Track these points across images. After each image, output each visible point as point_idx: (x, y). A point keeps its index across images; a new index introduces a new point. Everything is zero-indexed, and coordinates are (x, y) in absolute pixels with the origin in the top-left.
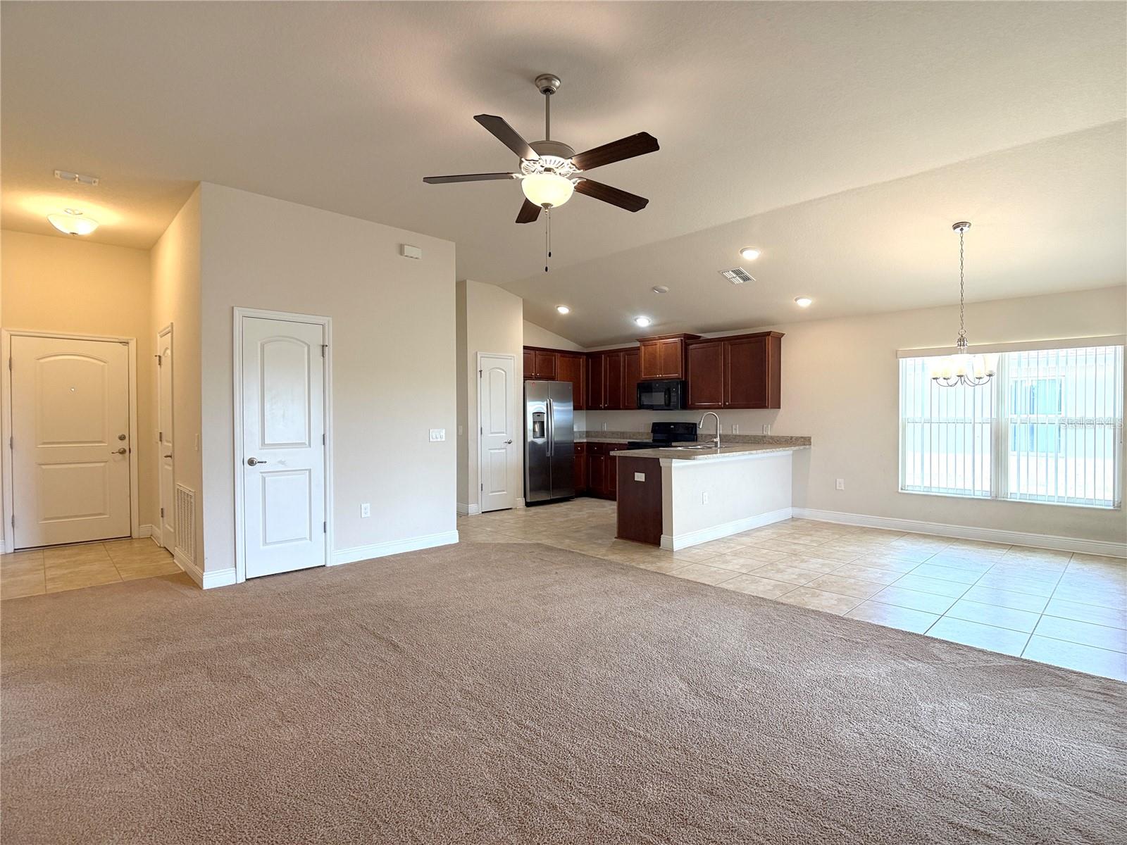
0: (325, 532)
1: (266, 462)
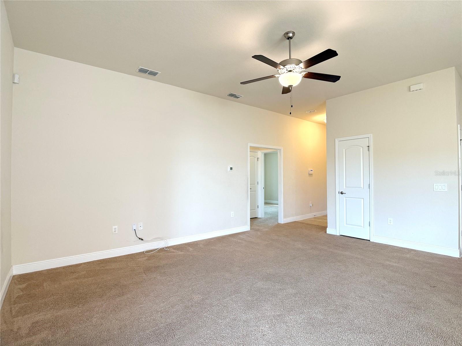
0: (370, 226)
1: (345, 193)
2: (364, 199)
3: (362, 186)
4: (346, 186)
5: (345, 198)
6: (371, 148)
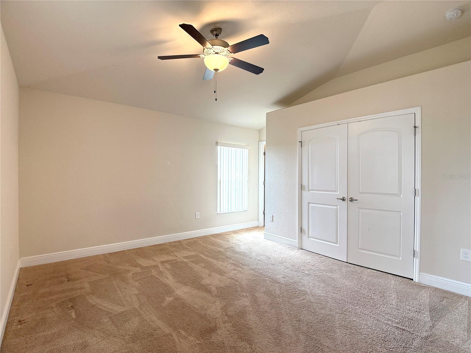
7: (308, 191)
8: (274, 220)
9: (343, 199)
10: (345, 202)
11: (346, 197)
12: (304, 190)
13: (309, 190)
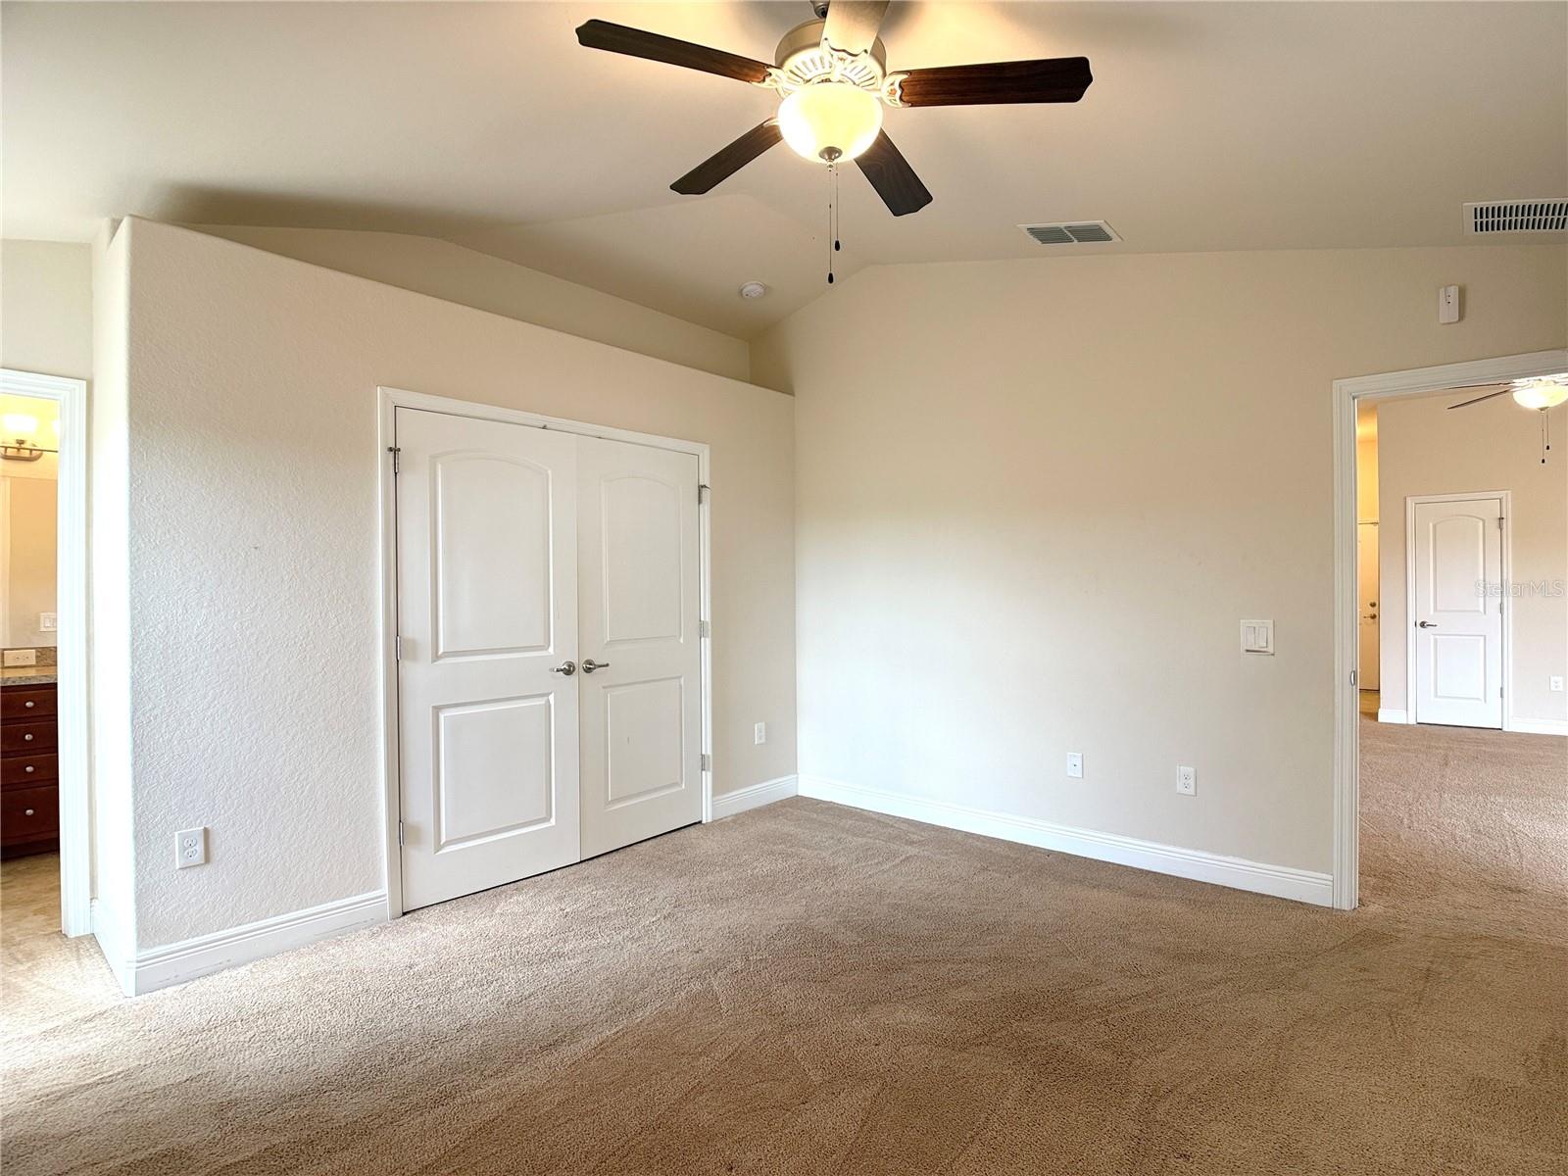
0: (1502, 696)
2: (1485, 639)
3: (1482, 610)
4: (1435, 609)
5: (1432, 637)
6: (1508, 525)
7: (433, 661)
8: (216, 853)
9: (569, 671)
10: (574, 678)
11: (575, 661)
12: (415, 658)
13: (436, 657)
